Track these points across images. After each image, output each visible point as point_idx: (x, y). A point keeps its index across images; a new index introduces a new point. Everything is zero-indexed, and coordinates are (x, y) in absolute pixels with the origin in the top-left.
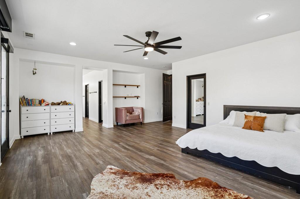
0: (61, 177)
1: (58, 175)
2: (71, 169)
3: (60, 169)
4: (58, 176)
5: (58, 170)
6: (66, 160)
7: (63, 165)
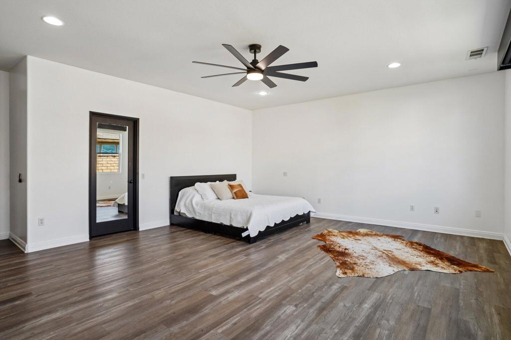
0: (417, 301)
1: (418, 306)
2: (389, 305)
3: (406, 316)
4: (420, 304)
5: (412, 316)
6: (378, 331)
7: (392, 323)
